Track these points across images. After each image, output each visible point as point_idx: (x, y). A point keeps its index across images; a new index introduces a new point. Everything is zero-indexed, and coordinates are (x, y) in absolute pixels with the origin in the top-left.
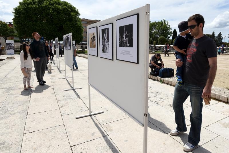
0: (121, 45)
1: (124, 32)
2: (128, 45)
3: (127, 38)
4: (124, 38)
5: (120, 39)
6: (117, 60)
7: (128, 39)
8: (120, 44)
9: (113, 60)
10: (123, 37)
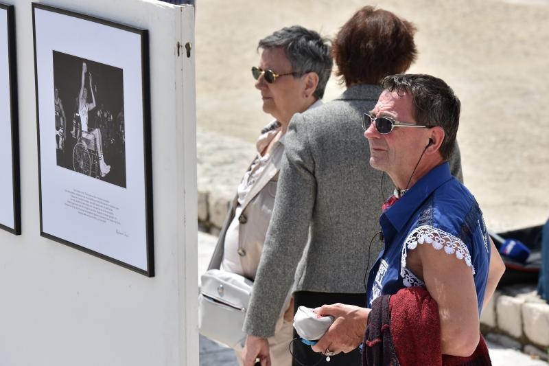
0: (66, 158)
1: (83, 91)
2: (105, 169)
3: (97, 132)
4: (85, 127)
5: (57, 119)
6: (43, 234)
7: (105, 140)
8: (58, 151)
9: (18, 230)
10: (78, 119)
